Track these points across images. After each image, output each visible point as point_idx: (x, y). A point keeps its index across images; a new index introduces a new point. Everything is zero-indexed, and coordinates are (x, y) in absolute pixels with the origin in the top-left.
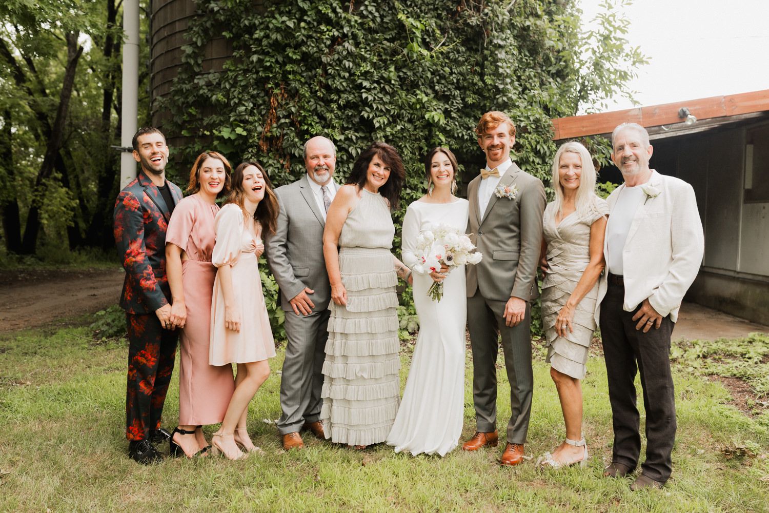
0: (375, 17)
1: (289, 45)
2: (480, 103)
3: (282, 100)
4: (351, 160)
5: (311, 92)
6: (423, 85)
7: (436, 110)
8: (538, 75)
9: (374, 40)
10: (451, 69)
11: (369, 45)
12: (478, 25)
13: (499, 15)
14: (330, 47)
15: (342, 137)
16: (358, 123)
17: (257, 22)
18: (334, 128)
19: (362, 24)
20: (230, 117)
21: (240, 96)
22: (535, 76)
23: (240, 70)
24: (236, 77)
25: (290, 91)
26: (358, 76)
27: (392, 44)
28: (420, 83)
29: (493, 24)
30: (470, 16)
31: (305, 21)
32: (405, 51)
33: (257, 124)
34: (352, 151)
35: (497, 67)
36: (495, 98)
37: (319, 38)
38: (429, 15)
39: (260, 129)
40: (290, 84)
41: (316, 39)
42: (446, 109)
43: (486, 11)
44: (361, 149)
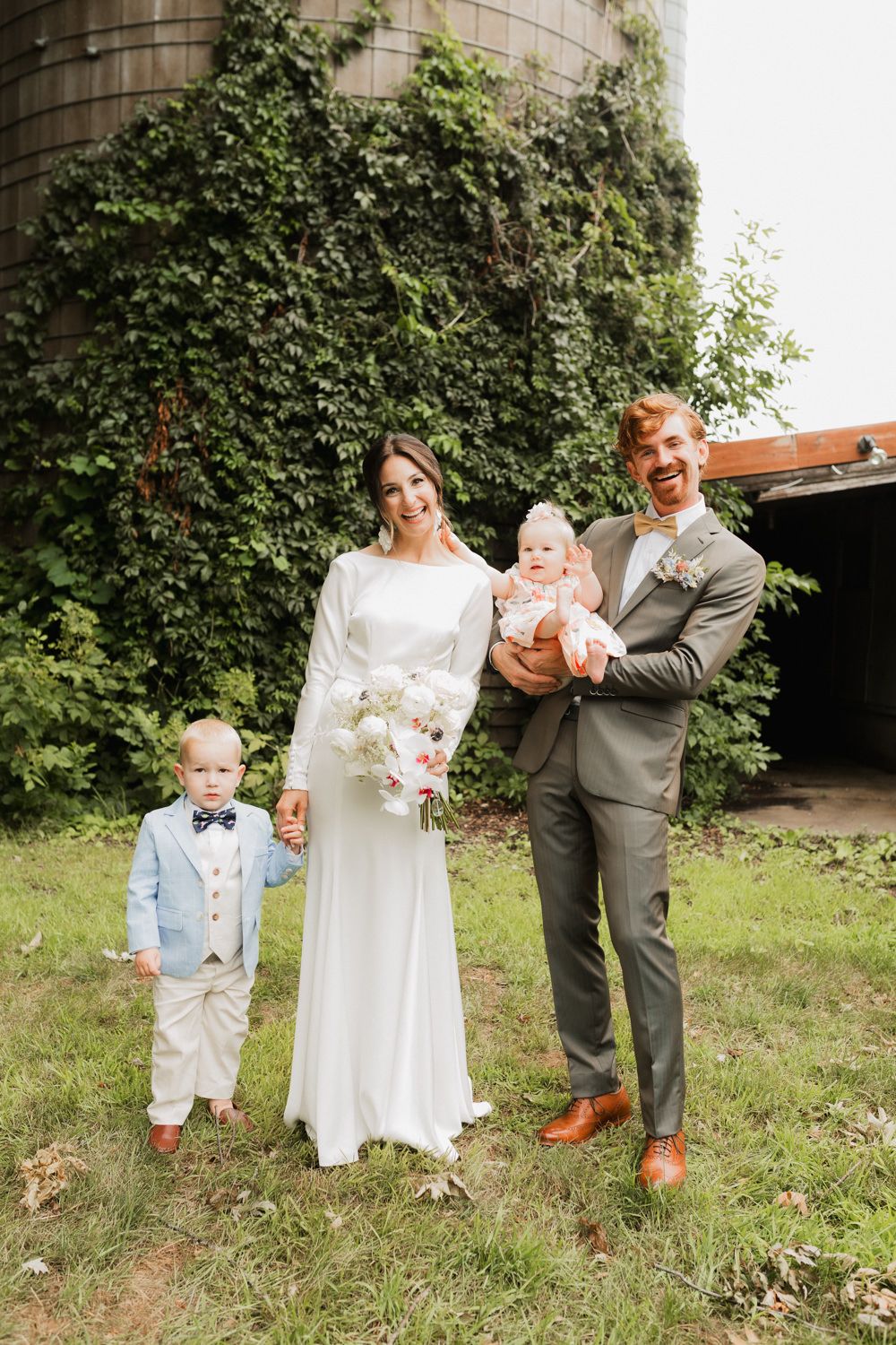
0: (343, 270)
1: (192, 315)
2: (524, 422)
3: (179, 410)
4: (298, 516)
5: (230, 398)
6: (425, 388)
7: (446, 432)
8: (627, 378)
9: (341, 310)
10: (475, 363)
11: (331, 317)
12: (521, 289)
13: (558, 272)
14: (264, 320)
15: (282, 476)
16: (310, 451)
17: (138, 274)
18: (268, 459)
19: (319, 282)
20: (87, 438)
21: (106, 402)
22: (622, 379)
23: (107, 357)
24: (100, 367)
25: (193, 394)
26: (312, 371)
27: (371, 318)
28: (420, 386)
29: (548, 287)
30: (507, 273)
31: (221, 274)
32: (394, 331)
33: (133, 451)
34: (299, 499)
35: (554, 361)
36: (550, 415)
37: (245, 304)
38: (437, 270)
39: (139, 459)
40: (193, 383)
41: (240, 307)
42: (466, 431)
43: (535, 264)
44: (316, 496)
